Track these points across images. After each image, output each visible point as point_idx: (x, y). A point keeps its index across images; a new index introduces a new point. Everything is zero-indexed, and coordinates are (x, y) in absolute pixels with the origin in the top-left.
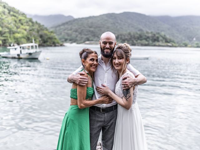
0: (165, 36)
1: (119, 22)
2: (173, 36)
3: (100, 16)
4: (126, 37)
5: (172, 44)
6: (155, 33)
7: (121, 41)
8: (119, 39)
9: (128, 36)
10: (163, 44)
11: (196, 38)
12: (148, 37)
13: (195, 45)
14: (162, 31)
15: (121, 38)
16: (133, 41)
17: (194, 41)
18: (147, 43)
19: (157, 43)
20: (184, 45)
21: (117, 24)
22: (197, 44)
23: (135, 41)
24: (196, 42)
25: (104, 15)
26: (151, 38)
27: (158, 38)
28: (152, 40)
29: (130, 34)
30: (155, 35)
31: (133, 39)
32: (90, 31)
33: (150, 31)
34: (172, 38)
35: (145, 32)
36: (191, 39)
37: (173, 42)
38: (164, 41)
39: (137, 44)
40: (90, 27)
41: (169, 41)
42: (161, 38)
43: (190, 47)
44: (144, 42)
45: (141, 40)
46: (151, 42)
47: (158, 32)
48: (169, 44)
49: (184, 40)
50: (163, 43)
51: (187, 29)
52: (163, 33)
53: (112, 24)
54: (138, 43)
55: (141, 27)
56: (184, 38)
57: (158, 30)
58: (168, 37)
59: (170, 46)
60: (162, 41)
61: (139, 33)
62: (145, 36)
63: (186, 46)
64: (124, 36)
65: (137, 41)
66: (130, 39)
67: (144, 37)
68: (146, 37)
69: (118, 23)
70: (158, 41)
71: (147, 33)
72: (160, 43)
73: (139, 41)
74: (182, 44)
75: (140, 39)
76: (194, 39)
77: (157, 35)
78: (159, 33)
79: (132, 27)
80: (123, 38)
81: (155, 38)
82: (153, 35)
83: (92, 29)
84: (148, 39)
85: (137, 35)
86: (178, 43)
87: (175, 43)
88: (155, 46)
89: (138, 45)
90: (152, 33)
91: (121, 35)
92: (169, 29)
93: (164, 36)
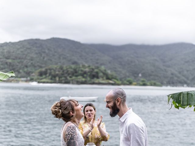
0: (105, 70)
1: (47, 51)
2: (115, 71)
3: (20, 42)
4: (57, 73)
5: (114, 81)
6: (93, 67)
7: (50, 77)
8: (48, 75)
9: (59, 71)
10: (103, 82)
11: (142, 74)
12: (85, 73)
13: (141, 83)
14: (102, 64)
15: (50, 74)
16: (66, 77)
17: (140, 77)
18: (84, 79)
19: (96, 81)
20: (128, 83)
21: (43, 55)
22: (143, 81)
23: (68, 78)
24: (142, 79)
25: (25, 41)
26: (89, 74)
27: (97, 73)
28: (90, 76)
29: (61, 68)
30: (93, 69)
31: (66, 75)
32: (7, 63)
33: (87, 65)
34: (114, 74)
35: (81, 66)
36: (136, 75)
37: (116, 79)
38: (105, 78)
39: (71, 82)
40: (7, 58)
41: (110, 77)
42: (101, 74)
43: (135, 85)
44: (81, 79)
45: (77, 76)
46: (88, 79)
47: (97, 65)
48: (111, 82)
49: (129, 77)
50: (103, 80)
51: (131, 62)
52: (103, 68)
53: (36, 54)
54: (72, 80)
55: (75, 59)
56: (128, 74)
57: (97, 63)
58: (109, 72)
59: (112, 84)
60: (103, 77)
61: (73, 66)
62: (82, 71)
63: (130, 83)
64: (55, 71)
65: (70, 77)
66: (62, 74)
67: (80, 72)
68: (82, 73)
69: (44, 52)
70: (98, 78)
71: (84, 66)
72: (101, 80)
73: (74, 78)
74: (125, 82)
75: (75, 74)
76: (140, 75)
77: (96, 70)
78: (98, 68)
79: (64, 58)
80: (53, 73)
81: (94, 73)
82: (91, 70)
83: (10, 61)
84: (85, 75)
85: (70, 70)
86: (121, 80)
87: (117, 80)
88: (93, 83)
89: (73, 83)
90: (89, 66)
91: (50, 69)
92: (110, 63)
93: (104, 72)
